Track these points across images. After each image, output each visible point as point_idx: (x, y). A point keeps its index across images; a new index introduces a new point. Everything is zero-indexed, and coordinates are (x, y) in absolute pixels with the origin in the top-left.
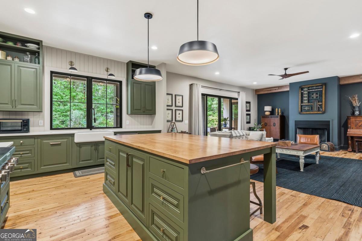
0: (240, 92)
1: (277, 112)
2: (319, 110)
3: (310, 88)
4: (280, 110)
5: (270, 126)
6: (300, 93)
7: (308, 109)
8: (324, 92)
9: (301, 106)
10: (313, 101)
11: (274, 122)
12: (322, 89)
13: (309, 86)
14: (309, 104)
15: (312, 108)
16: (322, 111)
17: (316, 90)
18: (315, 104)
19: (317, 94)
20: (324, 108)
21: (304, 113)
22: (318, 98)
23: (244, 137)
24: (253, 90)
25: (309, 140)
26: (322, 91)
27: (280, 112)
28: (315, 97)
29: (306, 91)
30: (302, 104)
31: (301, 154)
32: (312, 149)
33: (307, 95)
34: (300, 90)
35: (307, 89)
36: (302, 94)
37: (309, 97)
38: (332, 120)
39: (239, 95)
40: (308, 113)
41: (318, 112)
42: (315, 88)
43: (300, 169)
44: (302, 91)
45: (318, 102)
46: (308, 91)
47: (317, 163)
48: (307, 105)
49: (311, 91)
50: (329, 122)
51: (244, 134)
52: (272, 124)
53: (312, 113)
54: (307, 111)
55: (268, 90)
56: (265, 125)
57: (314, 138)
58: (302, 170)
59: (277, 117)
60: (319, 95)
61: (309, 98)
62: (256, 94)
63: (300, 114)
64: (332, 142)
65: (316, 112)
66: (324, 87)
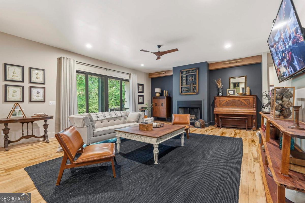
0: (131, 74)
1: (165, 93)
2: (194, 92)
3: (188, 72)
4: (167, 92)
5: (159, 106)
6: (180, 76)
7: (186, 91)
8: (197, 75)
9: (182, 88)
10: (190, 83)
11: (162, 103)
12: (195, 73)
13: (186, 70)
14: (187, 86)
15: (189, 89)
16: (196, 92)
17: (192, 74)
18: (191, 87)
19: (192, 77)
20: (197, 90)
21: (184, 94)
22: (193, 81)
23: (123, 118)
24: (147, 73)
25: (182, 119)
26: (196, 74)
27: (167, 93)
28: (191, 80)
29: (185, 74)
30: (182, 86)
31: (155, 142)
32: (174, 132)
33: (185, 78)
34: (180, 74)
35: (185, 73)
36: (182, 77)
37: (187, 79)
38: (203, 100)
39: (130, 77)
40: (186, 94)
41: (194, 93)
42: (191, 71)
43: (154, 162)
44: (182, 75)
45: (194, 85)
46: (186, 74)
47: (183, 145)
48: (185, 87)
49: (188, 74)
50: (201, 101)
51: (123, 115)
52: (161, 104)
53: (189, 94)
54: (185, 92)
55: (158, 74)
56: (155, 105)
57: (186, 116)
58: (156, 163)
59: (165, 98)
60: (194, 78)
61: (187, 81)
62: (149, 78)
63: (181, 95)
64: (203, 120)
65: (192, 93)
66: (197, 71)
